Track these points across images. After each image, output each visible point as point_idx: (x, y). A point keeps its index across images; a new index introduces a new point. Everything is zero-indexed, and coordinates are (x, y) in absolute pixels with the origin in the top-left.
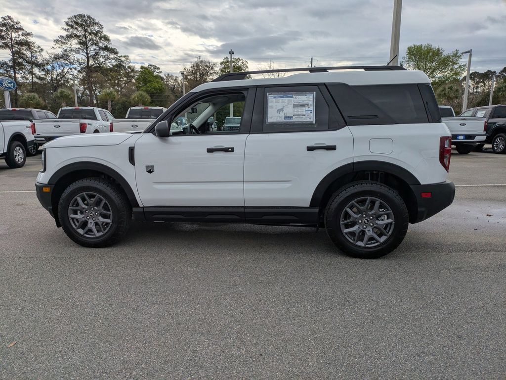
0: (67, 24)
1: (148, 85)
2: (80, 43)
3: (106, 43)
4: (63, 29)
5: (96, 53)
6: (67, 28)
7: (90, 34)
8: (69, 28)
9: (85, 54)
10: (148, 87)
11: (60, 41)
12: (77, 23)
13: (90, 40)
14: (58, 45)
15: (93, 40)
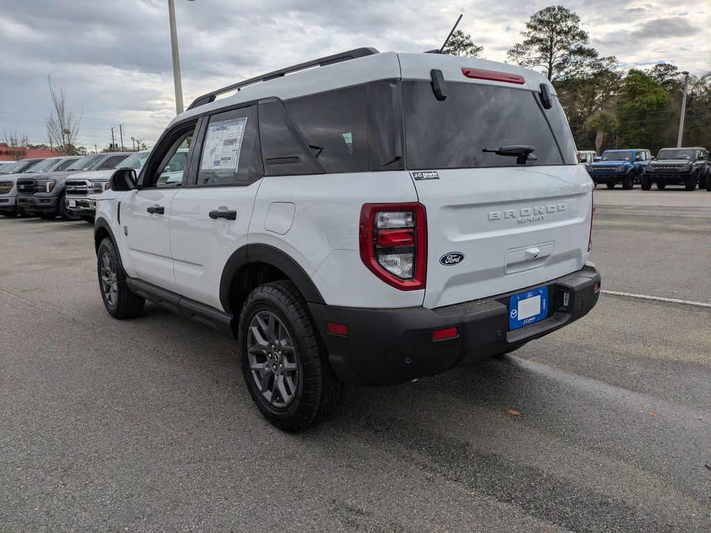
0: (529, 26)
1: (637, 98)
2: (542, 50)
3: (580, 43)
4: (521, 33)
5: (564, 60)
6: (527, 32)
7: (559, 33)
8: (530, 30)
9: (547, 65)
10: (637, 102)
11: (516, 51)
12: (541, 22)
13: (558, 42)
14: (512, 58)
15: (562, 42)
